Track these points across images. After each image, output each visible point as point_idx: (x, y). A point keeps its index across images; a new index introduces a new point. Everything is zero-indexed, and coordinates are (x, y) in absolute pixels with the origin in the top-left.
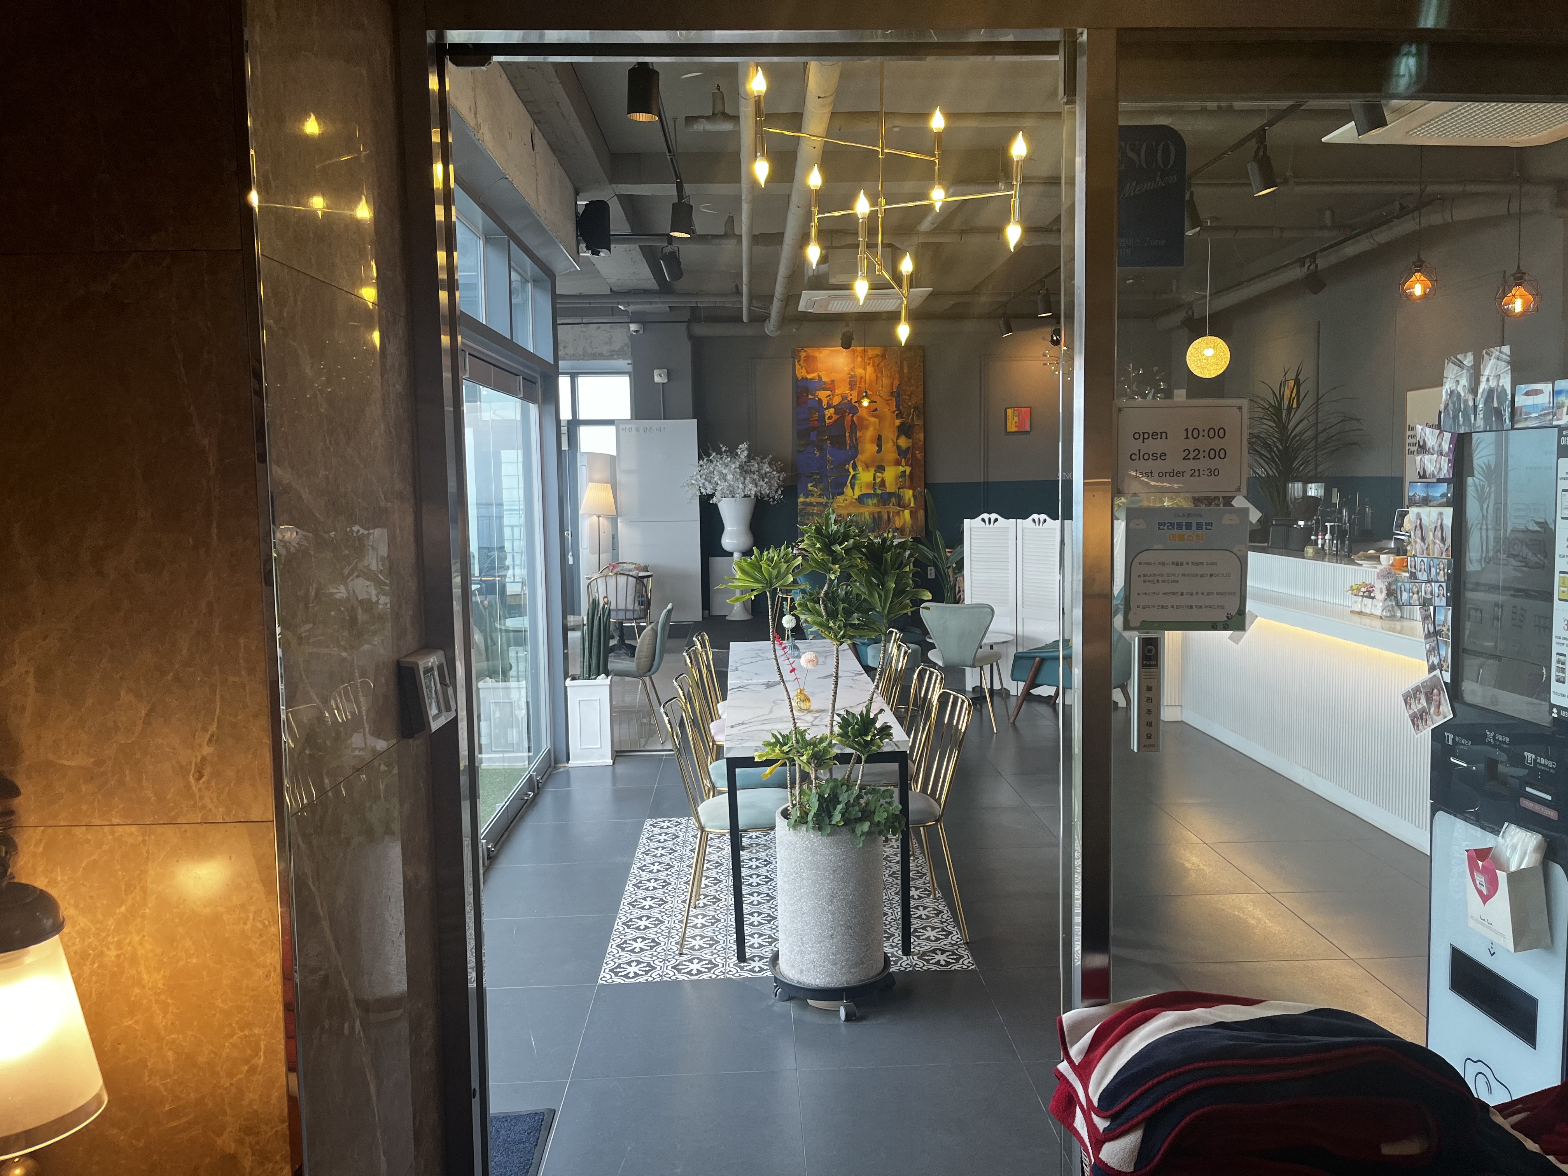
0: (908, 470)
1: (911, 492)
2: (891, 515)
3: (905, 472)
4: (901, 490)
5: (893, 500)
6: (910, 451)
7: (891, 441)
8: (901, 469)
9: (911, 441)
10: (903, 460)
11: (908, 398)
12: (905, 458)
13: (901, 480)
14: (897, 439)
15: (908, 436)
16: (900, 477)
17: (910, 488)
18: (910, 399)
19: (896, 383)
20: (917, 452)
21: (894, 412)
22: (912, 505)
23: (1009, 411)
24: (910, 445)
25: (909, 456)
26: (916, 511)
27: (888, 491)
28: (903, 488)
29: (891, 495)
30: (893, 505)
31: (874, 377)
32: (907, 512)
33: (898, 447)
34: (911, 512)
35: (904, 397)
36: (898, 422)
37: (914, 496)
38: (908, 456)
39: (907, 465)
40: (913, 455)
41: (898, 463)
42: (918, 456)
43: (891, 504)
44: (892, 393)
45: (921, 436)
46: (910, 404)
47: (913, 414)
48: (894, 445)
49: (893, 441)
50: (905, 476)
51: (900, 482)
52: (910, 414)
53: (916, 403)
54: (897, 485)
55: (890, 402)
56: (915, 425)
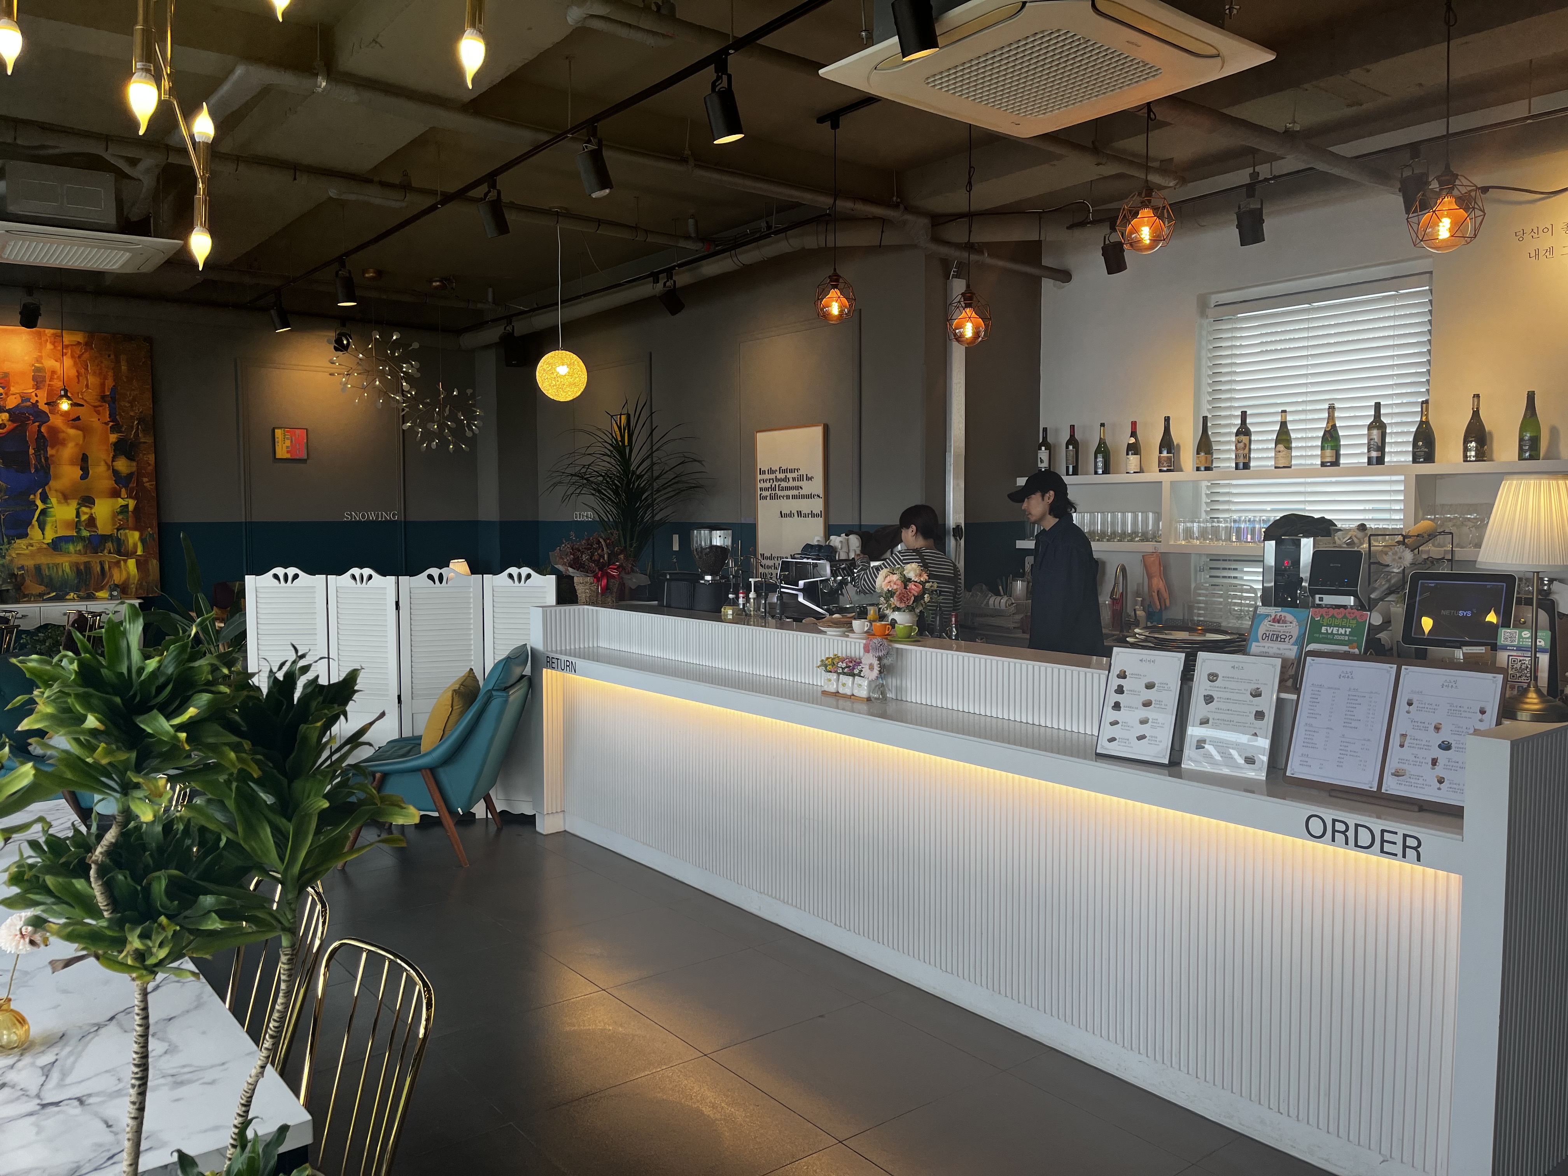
0: (132, 504)
1: (136, 535)
2: (107, 567)
3: (127, 506)
4: (122, 531)
5: (109, 545)
6: (135, 478)
7: (103, 463)
8: (121, 502)
9: (134, 464)
10: (123, 490)
11: (127, 405)
12: (126, 487)
13: (120, 517)
14: (113, 461)
15: (130, 458)
16: (121, 513)
17: (135, 529)
18: (132, 406)
19: (110, 383)
20: (145, 480)
21: (106, 424)
22: (139, 552)
23: (278, 433)
24: (134, 469)
25: (133, 484)
26: (146, 562)
27: (100, 532)
28: (125, 529)
29: (105, 538)
30: (110, 552)
31: (73, 372)
32: (132, 563)
33: (115, 473)
34: (138, 564)
35: (122, 404)
36: (113, 438)
37: (142, 539)
38: (131, 485)
39: (129, 497)
40: (139, 483)
41: (115, 494)
42: (147, 485)
43: (106, 551)
44: (103, 398)
45: (151, 458)
46: (132, 414)
47: (138, 427)
48: (109, 469)
49: (106, 463)
50: (128, 512)
51: (120, 520)
52: (132, 427)
53: (141, 412)
54: (114, 524)
55: (100, 408)
56: (141, 443)
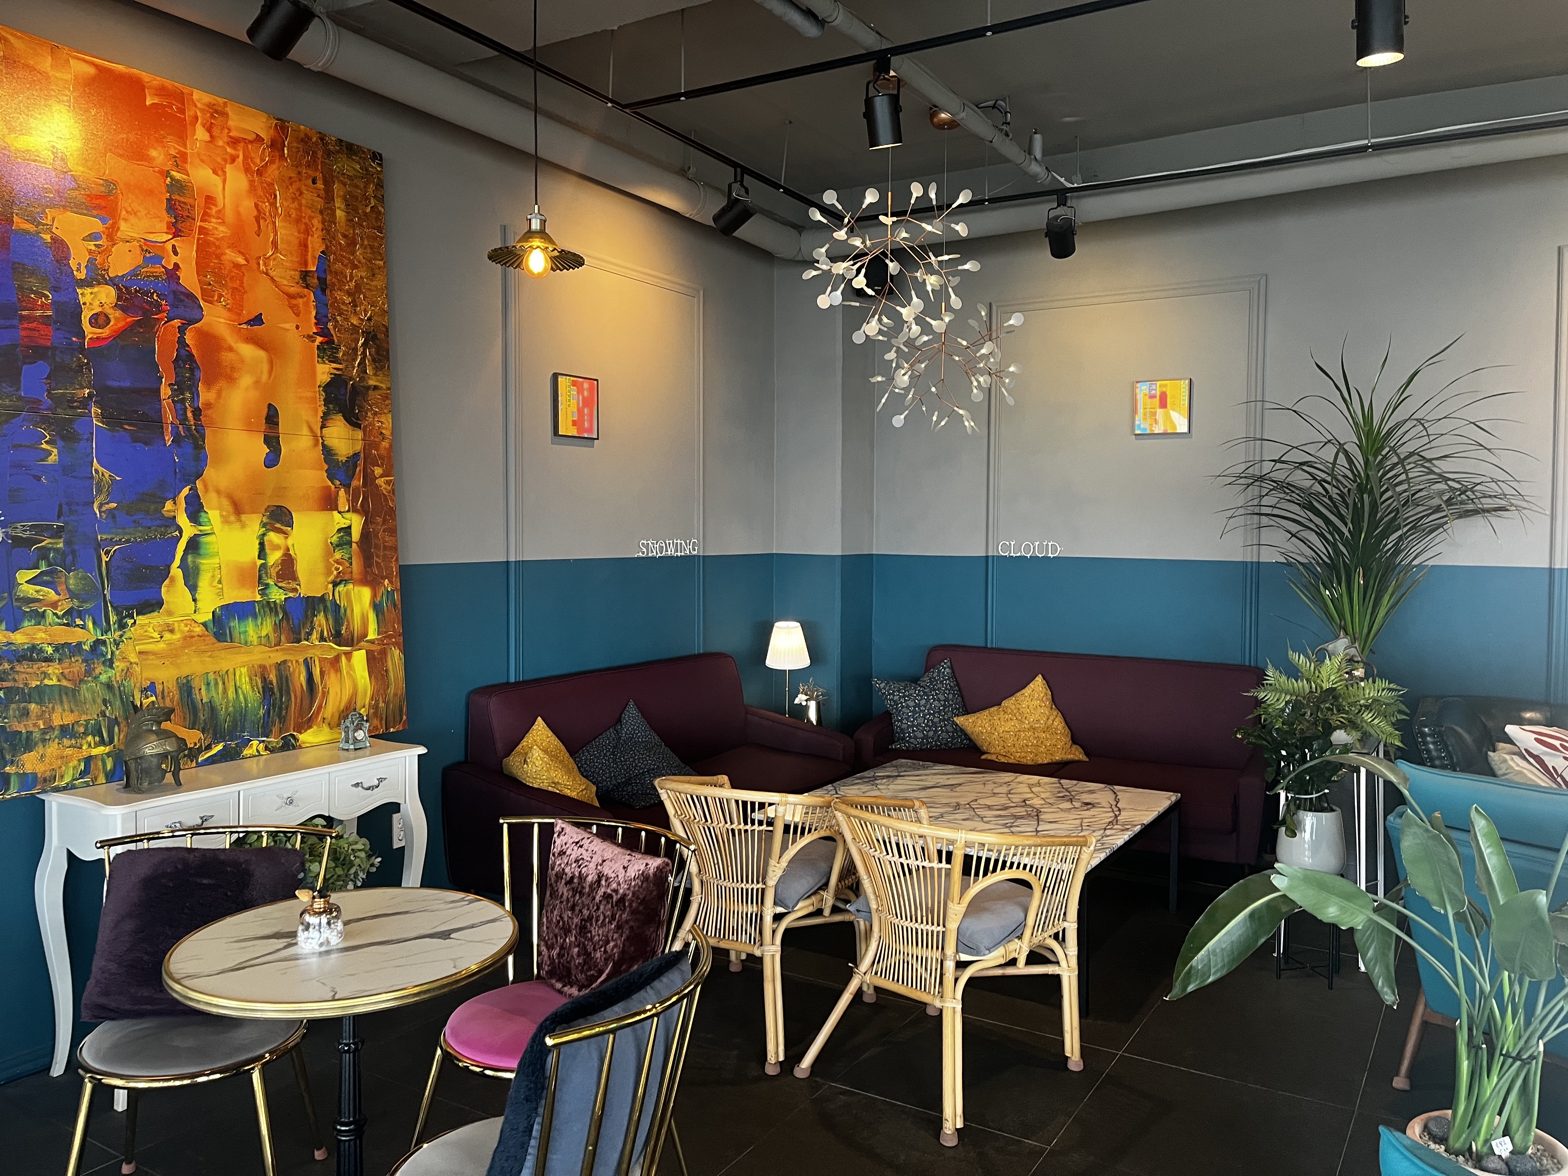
0: (356, 523)
1: (367, 593)
2: (317, 672)
3: (347, 530)
4: (341, 588)
5: (320, 620)
6: (361, 462)
7: (305, 431)
8: (339, 520)
9: (359, 434)
10: (342, 492)
11: (348, 300)
12: (347, 486)
13: (338, 555)
14: (323, 427)
15: (353, 421)
16: (339, 545)
17: (364, 582)
18: (354, 304)
19: (316, 245)
20: (378, 471)
21: (311, 338)
22: (372, 635)
23: (563, 384)
24: (359, 447)
25: (358, 482)
26: (384, 653)
27: (304, 592)
28: (346, 582)
29: (313, 604)
30: (322, 639)
31: (248, 206)
32: (359, 657)
33: (328, 452)
34: (371, 659)
35: (338, 295)
36: (324, 372)
37: (377, 607)
38: (355, 483)
39: (353, 509)
40: (369, 479)
41: (329, 503)
42: (380, 482)
43: (315, 636)
44: (305, 275)
46: (355, 321)
47: (364, 353)
48: (316, 444)
49: (311, 430)
50: (350, 543)
51: (337, 562)
52: (355, 350)
53: (369, 319)
54: (329, 573)
55: (300, 301)
56: (368, 388)
